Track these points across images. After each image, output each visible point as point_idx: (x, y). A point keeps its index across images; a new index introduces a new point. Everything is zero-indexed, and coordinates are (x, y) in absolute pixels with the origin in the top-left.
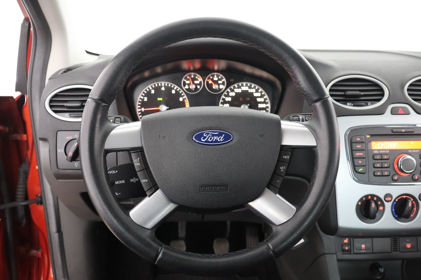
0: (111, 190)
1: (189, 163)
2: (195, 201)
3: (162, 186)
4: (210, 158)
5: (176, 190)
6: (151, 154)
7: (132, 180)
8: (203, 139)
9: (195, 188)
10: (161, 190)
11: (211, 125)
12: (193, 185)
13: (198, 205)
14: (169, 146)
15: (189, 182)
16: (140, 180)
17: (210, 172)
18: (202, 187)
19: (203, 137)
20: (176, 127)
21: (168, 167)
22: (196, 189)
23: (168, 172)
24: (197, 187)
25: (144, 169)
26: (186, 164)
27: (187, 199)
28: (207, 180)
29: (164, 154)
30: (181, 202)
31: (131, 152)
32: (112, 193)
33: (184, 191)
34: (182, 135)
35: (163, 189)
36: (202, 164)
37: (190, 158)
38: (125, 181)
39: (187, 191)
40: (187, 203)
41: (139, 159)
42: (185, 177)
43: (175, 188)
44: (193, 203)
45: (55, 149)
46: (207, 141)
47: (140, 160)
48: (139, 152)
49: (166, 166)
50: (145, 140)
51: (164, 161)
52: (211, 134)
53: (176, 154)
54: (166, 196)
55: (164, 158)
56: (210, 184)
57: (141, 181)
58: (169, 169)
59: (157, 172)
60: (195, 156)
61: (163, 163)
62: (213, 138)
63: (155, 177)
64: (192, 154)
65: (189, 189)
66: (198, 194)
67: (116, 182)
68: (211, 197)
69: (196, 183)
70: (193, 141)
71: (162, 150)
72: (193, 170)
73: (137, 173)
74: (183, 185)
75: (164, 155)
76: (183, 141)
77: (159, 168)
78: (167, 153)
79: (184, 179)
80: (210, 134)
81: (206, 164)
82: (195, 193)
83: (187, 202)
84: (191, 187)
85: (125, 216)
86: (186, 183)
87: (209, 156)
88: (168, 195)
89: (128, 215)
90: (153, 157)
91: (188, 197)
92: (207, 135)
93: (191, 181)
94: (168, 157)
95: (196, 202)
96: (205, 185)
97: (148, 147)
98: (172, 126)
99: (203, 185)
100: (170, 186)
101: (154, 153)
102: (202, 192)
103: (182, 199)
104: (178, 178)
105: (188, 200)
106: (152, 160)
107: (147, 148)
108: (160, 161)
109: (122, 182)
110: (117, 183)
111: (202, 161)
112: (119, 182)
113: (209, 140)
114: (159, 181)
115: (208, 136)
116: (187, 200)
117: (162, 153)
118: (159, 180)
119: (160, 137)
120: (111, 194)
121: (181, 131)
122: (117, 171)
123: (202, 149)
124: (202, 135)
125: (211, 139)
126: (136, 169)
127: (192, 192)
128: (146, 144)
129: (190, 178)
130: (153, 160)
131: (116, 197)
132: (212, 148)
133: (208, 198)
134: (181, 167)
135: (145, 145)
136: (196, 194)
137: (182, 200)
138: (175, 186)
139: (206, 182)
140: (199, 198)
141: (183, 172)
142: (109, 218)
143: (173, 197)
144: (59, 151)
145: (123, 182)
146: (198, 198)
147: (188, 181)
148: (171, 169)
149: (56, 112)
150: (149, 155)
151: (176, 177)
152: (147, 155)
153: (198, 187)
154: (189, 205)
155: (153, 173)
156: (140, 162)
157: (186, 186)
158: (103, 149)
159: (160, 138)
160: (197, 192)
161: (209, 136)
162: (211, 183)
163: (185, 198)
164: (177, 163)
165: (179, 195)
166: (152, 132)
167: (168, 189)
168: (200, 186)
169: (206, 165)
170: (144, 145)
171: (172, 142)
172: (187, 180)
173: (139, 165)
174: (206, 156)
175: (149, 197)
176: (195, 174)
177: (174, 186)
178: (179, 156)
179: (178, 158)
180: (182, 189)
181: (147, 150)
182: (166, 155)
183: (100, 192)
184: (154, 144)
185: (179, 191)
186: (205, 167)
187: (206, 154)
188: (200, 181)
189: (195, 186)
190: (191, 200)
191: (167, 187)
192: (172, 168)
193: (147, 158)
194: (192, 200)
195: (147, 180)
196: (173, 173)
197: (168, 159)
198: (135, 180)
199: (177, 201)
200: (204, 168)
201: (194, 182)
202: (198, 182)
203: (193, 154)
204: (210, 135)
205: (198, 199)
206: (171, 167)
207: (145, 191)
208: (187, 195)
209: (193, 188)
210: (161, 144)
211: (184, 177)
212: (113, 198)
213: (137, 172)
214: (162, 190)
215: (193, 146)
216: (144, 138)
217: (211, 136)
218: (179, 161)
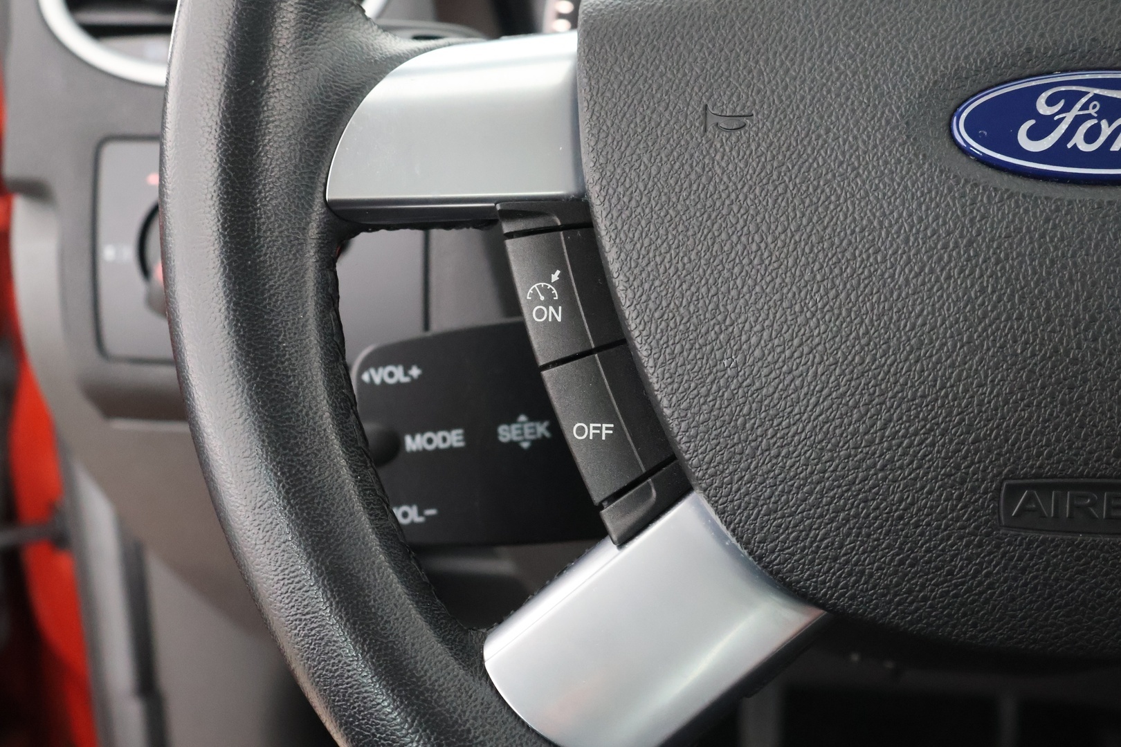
0: (362, 484)
1: (918, 308)
2: (956, 596)
3: (714, 475)
4: (1084, 275)
5: (816, 505)
6: (646, 242)
7: (507, 433)
8: (1034, 135)
9: (960, 498)
10: (709, 498)
11: (1094, 30)
12: (949, 475)
13: (974, 625)
14: (771, 187)
15: (915, 455)
16: (564, 424)
17: (1085, 381)
18: (1014, 491)
19: (1032, 122)
20: (826, 48)
21: (766, 334)
22: (965, 507)
23: (765, 371)
24: (973, 490)
25: (589, 352)
26: (899, 320)
27: (896, 572)
28: (1058, 440)
29: (734, 238)
30: (853, 597)
31: (507, 228)
32: (368, 506)
33: (876, 518)
34: (875, 107)
35: (725, 491)
36: (1020, 317)
37: (932, 271)
38: (467, 437)
39: (901, 518)
40: (899, 603)
41: (555, 277)
42: (884, 416)
43: (810, 493)
44: (944, 608)
45: (86, 243)
46: (1060, 153)
47: (563, 284)
48: (555, 229)
49: (747, 326)
50: (601, 145)
51: (733, 293)
52: (1096, 97)
53: (821, 240)
54: (746, 545)
55: (736, 270)
56: (1081, 475)
57: (568, 437)
58: (773, 349)
59: (680, 371)
60: (969, 260)
61: (730, 308)
62: (1106, 130)
63: (665, 403)
64: (945, 247)
65: (912, 504)
66: (980, 545)
67: (408, 439)
68: (1084, 572)
69: (973, 463)
70: (954, 150)
71: (724, 212)
72: (952, 365)
73: (545, 373)
74: (869, 468)
75: (739, 247)
76: (875, 146)
77: (701, 341)
78: (757, 238)
79: (884, 428)
80: (1084, 100)
81: (1048, 320)
82: (961, 538)
83: (896, 595)
84: (930, 492)
85: (454, 665)
86: (891, 460)
87: (1075, 264)
88: (758, 537)
89: (474, 661)
90: (658, 259)
91: (902, 562)
92: (1067, 109)
93: (933, 444)
94: (762, 261)
95: (963, 604)
96: (1037, 476)
97: (620, 189)
98: (794, 40)
99: (1025, 477)
100: (775, 477)
101: (662, 231)
102: (1008, 527)
103: (862, 572)
104: (838, 422)
105: (905, 586)
106: (646, 286)
107: (614, 201)
108: (703, 290)
109: (444, 439)
110: (414, 443)
111: (1021, 302)
112: (430, 441)
113: (1078, 140)
114: (692, 432)
115: (1069, 117)
116: (898, 584)
117: (724, 236)
118: (697, 426)
119: (711, 121)
120: (358, 507)
121: (866, 77)
122: (415, 372)
123: (1026, 211)
124: (1023, 104)
125: (1091, 136)
126: (535, 345)
127: (938, 527)
128: (610, 167)
129: (925, 419)
130: (657, 283)
131: (393, 536)
132: (1100, 207)
133: (1056, 580)
134: (857, 338)
135: (602, 177)
136: (967, 546)
137: (857, 581)
138: (812, 473)
139: (1050, 456)
140: (988, 575)
141: (875, 377)
142: (341, 676)
143: (793, 554)
144: (108, 253)
145: (455, 438)
146: (977, 572)
147: (909, 446)
148: (788, 353)
149: (97, 32)
150: (629, 247)
151: (818, 410)
152: (614, 250)
153: (986, 492)
154: (911, 623)
155: (653, 380)
156: (566, 300)
157: (895, 481)
158: (318, 201)
159: (710, 128)
160: (977, 528)
161: (1076, 111)
162: (1086, 463)
163: (879, 569)
164: (832, 309)
165: (841, 547)
166: (655, 87)
167: (758, 498)
168: (1001, 483)
169: (1053, 331)
170: (597, 176)
171: (800, 156)
172: (904, 436)
173: (559, 319)
174: (1053, 262)
175: (623, 542)
176: (966, 391)
177: (806, 479)
178: (848, 255)
179: (837, 271)
180: (866, 501)
181: (615, 213)
182: (754, 247)
183: (287, 493)
184: (665, 169)
185: (837, 511)
186: (1042, 344)
187: (1056, 248)
188: (1000, 447)
189: (963, 482)
190: (923, 587)
191: (750, 481)
192: (796, 342)
193: (614, 267)
194: (937, 585)
195: (606, 429)
196: (798, 382)
197: (768, 279)
198: (527, 431)
199: (824, 582)
200: (1033, 355)
201: (955, 452)
202: (990, 451)
203: (956, 245)
204: (1085, 107)
205: (980, 583)
206: (787, 336)
207: (597, 499)
208: (901, 549)
209: (947, 500)
210: (719, 171)
211: (879, 412)
212: (373, 541)
213: (546, 367)
214: (714, 504)
215: (950, 189)
216: (595, 131)
217: (1092, 111)
218: (843, 296)
